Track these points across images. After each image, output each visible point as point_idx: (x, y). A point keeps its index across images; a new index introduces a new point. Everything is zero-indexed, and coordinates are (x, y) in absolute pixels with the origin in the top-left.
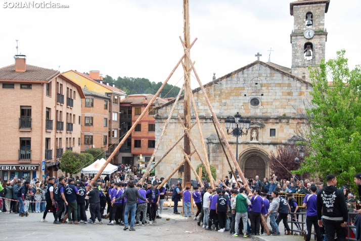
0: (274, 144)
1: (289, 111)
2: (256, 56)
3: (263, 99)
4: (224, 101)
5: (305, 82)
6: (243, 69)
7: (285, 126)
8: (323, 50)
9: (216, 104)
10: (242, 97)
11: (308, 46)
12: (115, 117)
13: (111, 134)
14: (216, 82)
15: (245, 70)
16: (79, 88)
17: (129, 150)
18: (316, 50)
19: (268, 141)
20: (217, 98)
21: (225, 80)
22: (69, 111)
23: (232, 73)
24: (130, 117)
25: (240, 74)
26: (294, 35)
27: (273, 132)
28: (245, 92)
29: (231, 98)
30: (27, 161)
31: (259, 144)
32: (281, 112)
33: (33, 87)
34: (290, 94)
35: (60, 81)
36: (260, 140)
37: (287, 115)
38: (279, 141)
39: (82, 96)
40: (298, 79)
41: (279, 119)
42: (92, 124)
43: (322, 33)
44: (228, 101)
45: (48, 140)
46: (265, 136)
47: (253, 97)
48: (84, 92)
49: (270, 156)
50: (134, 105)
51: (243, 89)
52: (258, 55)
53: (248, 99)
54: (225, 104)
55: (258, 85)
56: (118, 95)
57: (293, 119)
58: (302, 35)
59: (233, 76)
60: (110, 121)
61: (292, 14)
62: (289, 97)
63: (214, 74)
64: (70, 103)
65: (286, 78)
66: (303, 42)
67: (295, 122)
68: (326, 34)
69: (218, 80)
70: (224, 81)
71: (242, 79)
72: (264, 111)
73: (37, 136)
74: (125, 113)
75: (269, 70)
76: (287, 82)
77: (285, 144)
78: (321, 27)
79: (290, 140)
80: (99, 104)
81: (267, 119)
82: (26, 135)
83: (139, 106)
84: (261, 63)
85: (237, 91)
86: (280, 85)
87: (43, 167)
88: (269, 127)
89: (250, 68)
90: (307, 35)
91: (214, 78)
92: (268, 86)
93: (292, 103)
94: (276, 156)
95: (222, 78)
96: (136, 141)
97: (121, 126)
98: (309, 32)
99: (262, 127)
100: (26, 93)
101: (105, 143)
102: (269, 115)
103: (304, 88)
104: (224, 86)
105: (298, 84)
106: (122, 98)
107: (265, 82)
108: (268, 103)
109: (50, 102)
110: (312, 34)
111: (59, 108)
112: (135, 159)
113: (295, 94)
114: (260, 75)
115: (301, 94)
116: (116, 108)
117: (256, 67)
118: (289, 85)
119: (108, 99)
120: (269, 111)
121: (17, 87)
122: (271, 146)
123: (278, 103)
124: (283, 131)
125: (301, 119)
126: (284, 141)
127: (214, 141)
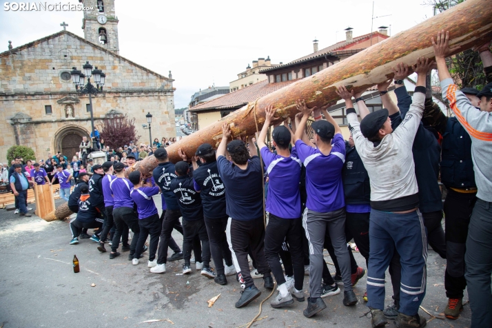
2: (62, 25)
4: (27, 75)
5: (117, 56)
6: (48, 38)
7: (101, 100)
9: (18, 78)
10: (50, 71)
11: (102, 31)
14: (13, 51)
15: (50, 40)
19: (85, 117)
20: (18, 71)
21: (26, 50)
23: (34, 42)
25: (45, 44)
27: (89, 107)
28: (53, 65)
29: (37, 71)
31: (77, 120)
34: (103, 67)
36: (77, 117)
37: (103, 89)
40: (110, 53)
44: (32, 75)
46: (81, 111)
47: (63, 70)
51: (51, 61)
52: (64, 25)
53: (57, 73)
54: (30, 78)
55: (68, 58)
57: (109, 93)
59: (36, 46)
63: (10, 42)
65: (97, 51)
66: (97, 27)
67: (112, 96)
69: (16, 50)
70: (24, 51)
71: (47, 50)
75: (78, 42)
76: (99, 55)
77: (103, 119)
79: (108, 114)
81: (81, 94)
84: (69, 34)
85: (43, 64)
86: (92, 58)
88: (84, 102)
89: (57, 39)
90: (100, 21)
91: (10, 47)
92: (79, 58)
95: (22, 48)
98: (102, 18)
99: (77, 102)
103: (117, 62)
104: (26, 57)
105: (111, 58)
107: (75, 54)
113: (109, 68)
114: (69, 47)
115: (114, 68)
117: (63, 37)
118: (102, 59)
122: (89, 123)
124: (100, 106)
125: (117, 93)
126: (102, 116)
127: (22, 121)
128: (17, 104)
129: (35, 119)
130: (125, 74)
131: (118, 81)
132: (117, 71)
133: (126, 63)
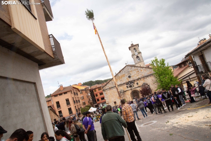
0: (139, 87)
1: (140, 76)
3: (131, 75)
4: (121, 79)
5: (141, 67)
6: (123, 69)
7: (140, 81)
8: (142, 57)
9: (119, 81)
10: (125, 77)
11: (137, 57)
12: (89, 94)
13: (89, 100)
14: (117, 75)
16: (78, 89)
17: (96, 103)
18: (140, 58)
19: (137, 87)
20: (119, 79)
22: (78, 97)
23: (120, 71)
24: (93, 93)
25: (123, 70)
26: (133, 55)
27: (137, 84)
28: (126, 75)
29: (123, 78)
30: (72, 114)
31: (135, 88)
32: (138, 77)
33: (67, 93)
34: (138, 71)
35: (73, 89)
36: (135, 87)
37: (140, 78)
38: (140, 86)
39: (79, 91)
40: (139, 67)
41: (138, 79)
42: (84, 99)
43: (140, 53)
44: (122, 79)
45: (75, 106)
46: (135, 85)
47: (129, 76)
48: (80, 90)
49: (139, 90)
50: (93, 89)
51: (125, 74)
52: (126, 64)
53: (127, 77)
54: (121, 80)
55: (129, 72)
56: (88, 88)
57: (142, 78)
58: (135, 55)
60: (88, 96)
61: (130, 50)
62: (138, 72)
64: (77, 94)
65: (136, 68)
66: (136, 57)
67: (142, 79)
68: (141, 53)
69: (117, 74)
70: (119, 74)
71: (124, 72)
72: (133, 78)
73: (72, 106)
74: (92, 92)
75: (130, 67)
76: (136, 69)
77: (142, 86)
78: (139, 51)
79: (143, 84)
80: (84, 92)
81: (134, 81)
82: (69, 107)
83: (95, 89)
85: (124, 76)
86: (135, 70)
87: (77, 114)
88: (136, 83)
89: (125, 68)
90: (136, 54)
92: (131, 71)
93: (140, 74)
94: (141, 90)
95: (118, 73)
96: (97, 100)
97: (92, 96)
98: (136, 53)
99: (134, 83)
100: (66, 95)
101: (89, 103)
102: (135, 79)
103: (141, 69)
104: (119, 75)
105: (140, 68)
106: (89, 88)
107: (130, 70)
108: (133, 76)
109: (73, 96)
110: (137, 54)
111: (75, 97)
112: (99, 105)
113: (140, 71)
114: (128, 69)
115: (141, 71)
116: (89, 92)
117: (127, 67)
118: (137, 69)
119: (86, 90)
120: (134, 78)
121: (63, 94)
122: (138, 88)
123: (136, 75)
124: (140, 82)
125: (144, 77)
126: (142, 85)
127: (122, 92)
128: (120, 87)
129: (125, 90)
130: (144, 71)
131: (143, 74)
132: (142, 71)
133: (144, 68)
